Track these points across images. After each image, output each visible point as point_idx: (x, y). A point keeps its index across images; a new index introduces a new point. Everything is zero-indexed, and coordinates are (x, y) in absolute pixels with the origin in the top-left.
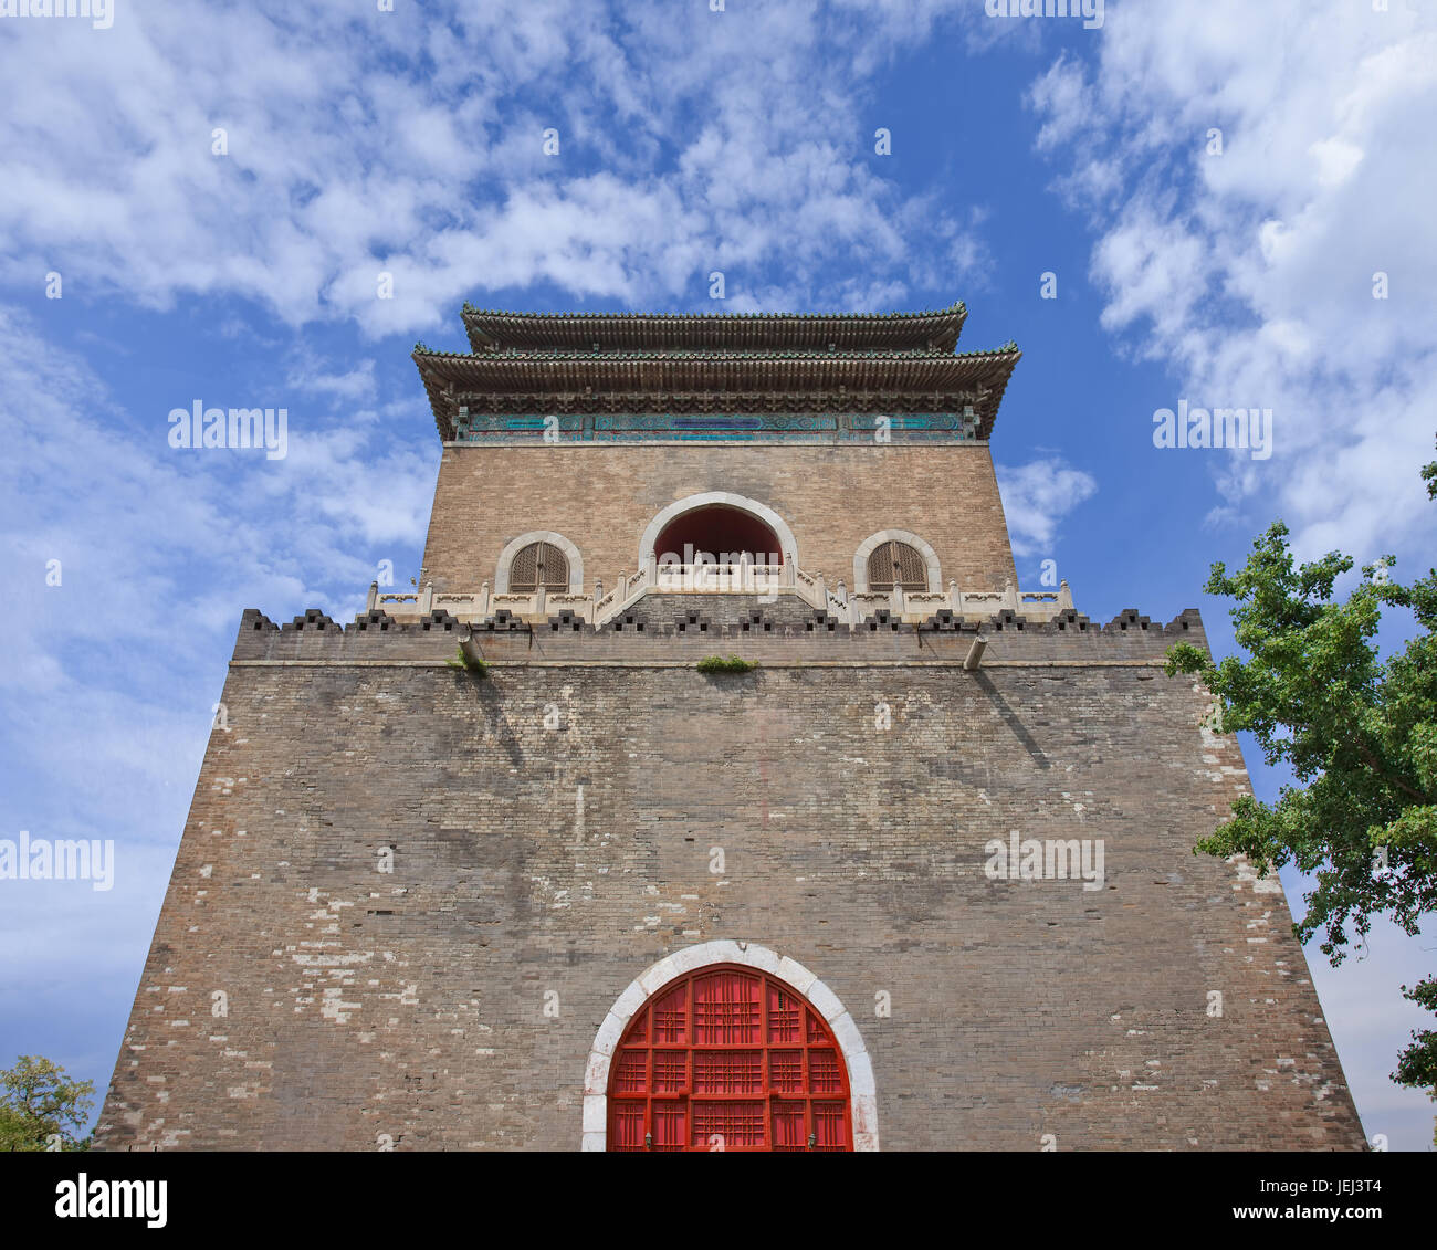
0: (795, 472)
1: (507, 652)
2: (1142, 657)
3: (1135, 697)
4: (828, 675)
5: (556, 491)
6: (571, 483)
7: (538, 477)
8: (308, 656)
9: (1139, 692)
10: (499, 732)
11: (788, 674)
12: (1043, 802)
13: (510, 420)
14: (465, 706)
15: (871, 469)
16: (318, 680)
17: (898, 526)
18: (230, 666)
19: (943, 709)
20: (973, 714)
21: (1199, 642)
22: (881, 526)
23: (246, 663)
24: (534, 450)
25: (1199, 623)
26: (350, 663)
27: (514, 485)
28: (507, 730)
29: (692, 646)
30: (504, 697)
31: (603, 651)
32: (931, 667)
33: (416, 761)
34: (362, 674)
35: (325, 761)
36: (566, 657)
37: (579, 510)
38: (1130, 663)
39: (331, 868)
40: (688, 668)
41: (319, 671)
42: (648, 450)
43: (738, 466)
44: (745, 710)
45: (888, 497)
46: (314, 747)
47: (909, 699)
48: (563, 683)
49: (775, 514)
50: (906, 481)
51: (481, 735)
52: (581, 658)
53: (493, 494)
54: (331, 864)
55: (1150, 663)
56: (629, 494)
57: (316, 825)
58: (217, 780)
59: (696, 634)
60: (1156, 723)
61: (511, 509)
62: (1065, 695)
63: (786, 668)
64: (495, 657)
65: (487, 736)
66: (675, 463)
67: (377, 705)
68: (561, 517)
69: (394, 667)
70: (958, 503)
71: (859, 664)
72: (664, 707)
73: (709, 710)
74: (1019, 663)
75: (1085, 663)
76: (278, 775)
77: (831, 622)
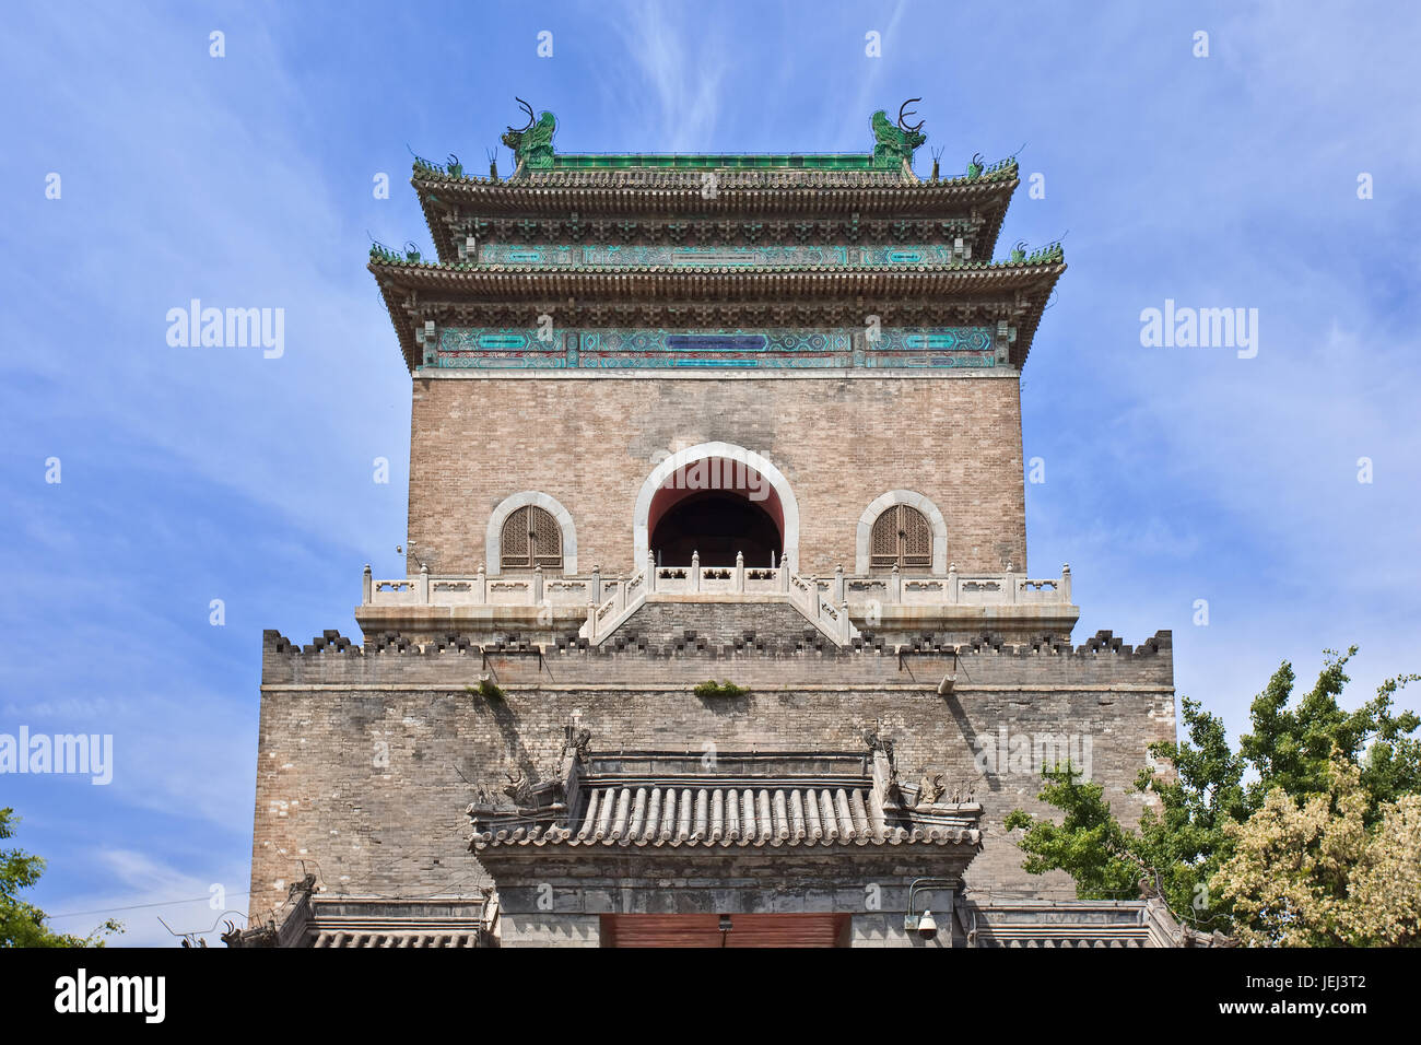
0: (801, 414)
1: (518, 675)
2: (1107, 682)
3: (1092, 722)
4: (813, 699)
5: (542, 440)
6: (558, 428)
7: (521, 421)
8: (334, 680)
9: (1097, 718)
10: (518, 755)
11: (777, 697)
12: (993, 822)
13: (484, 338)
14: (485, 731)
15: (885, 409)
16: (347, 704)
17: (908, 485)
18: (262, 691)
19: (915, 734)
20: (942, 738)
21: (1165, 666)
22: (890, 485)
23: (277, 687)
24: (513, 384)
25: (1169, 645)
26: (374, 687)
27: (496, 431)
28: (524, 754)
29: (689, 669)
30: (519, 721)
31: (608, 674)
32: (908, 691)
33: (446, 784)
34: (386, 700)
35: (366, 784)
36: (574, 680)
37: (568, 464)
38: (1093, 688)
39: (386, 881)
40: (686, 692)
41: (347, 695)
42: (641, 384)
43: (740, 406)
44: (737, 734)
45: (899, 448)
46: (353, 771)
47: (885, 723)
48: (573, 705)
49: (778, 472)
50: (922, 426)
51: (503, 758)
52: (588, 681)
53: (475, 443)
54: (385, 877)
55: (1114, 688)
56: (622, 444)
57: (368, 843)
58: (273, 803)
59: (693, 655)
60: (1106, 749)
61: (495, 463)
62: (1028, 720)
63: (775, 692)
64: (508, 681)
65: (508, 759)
66: (671, 403)
67: (405, 729)
68: (550, 474)
69: (417, 691)
70: (974, 456)
71: (841, 688)
72: (662, 730)
73: (704, 733)
74: (989, 688)
75: (1051, 688)
76: (326, 797)
77: (819, 644)
